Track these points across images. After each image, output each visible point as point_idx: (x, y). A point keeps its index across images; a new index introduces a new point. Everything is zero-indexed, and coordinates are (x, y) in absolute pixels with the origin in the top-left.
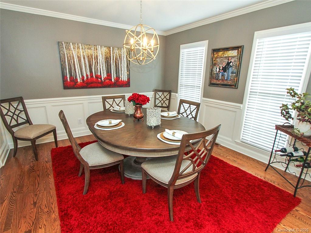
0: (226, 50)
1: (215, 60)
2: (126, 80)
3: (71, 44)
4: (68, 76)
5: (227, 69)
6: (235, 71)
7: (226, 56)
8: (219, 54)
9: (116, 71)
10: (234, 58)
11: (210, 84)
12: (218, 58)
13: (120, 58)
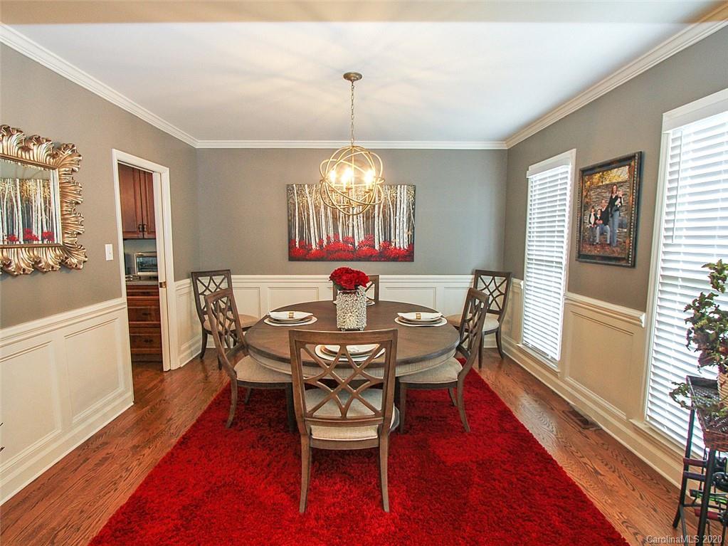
0: (605, 168)
1: (586, 196)
2: (405, 247)
3: (306, 186)
4: (297, 239)
5: (610, 215)
6: (626, 220)
7: (607, 182)
8: (594, 180)
9: (385, 229)
10: (622, 186)
11: (579, 257)
12: (591, 190)
13: (393, 204)
